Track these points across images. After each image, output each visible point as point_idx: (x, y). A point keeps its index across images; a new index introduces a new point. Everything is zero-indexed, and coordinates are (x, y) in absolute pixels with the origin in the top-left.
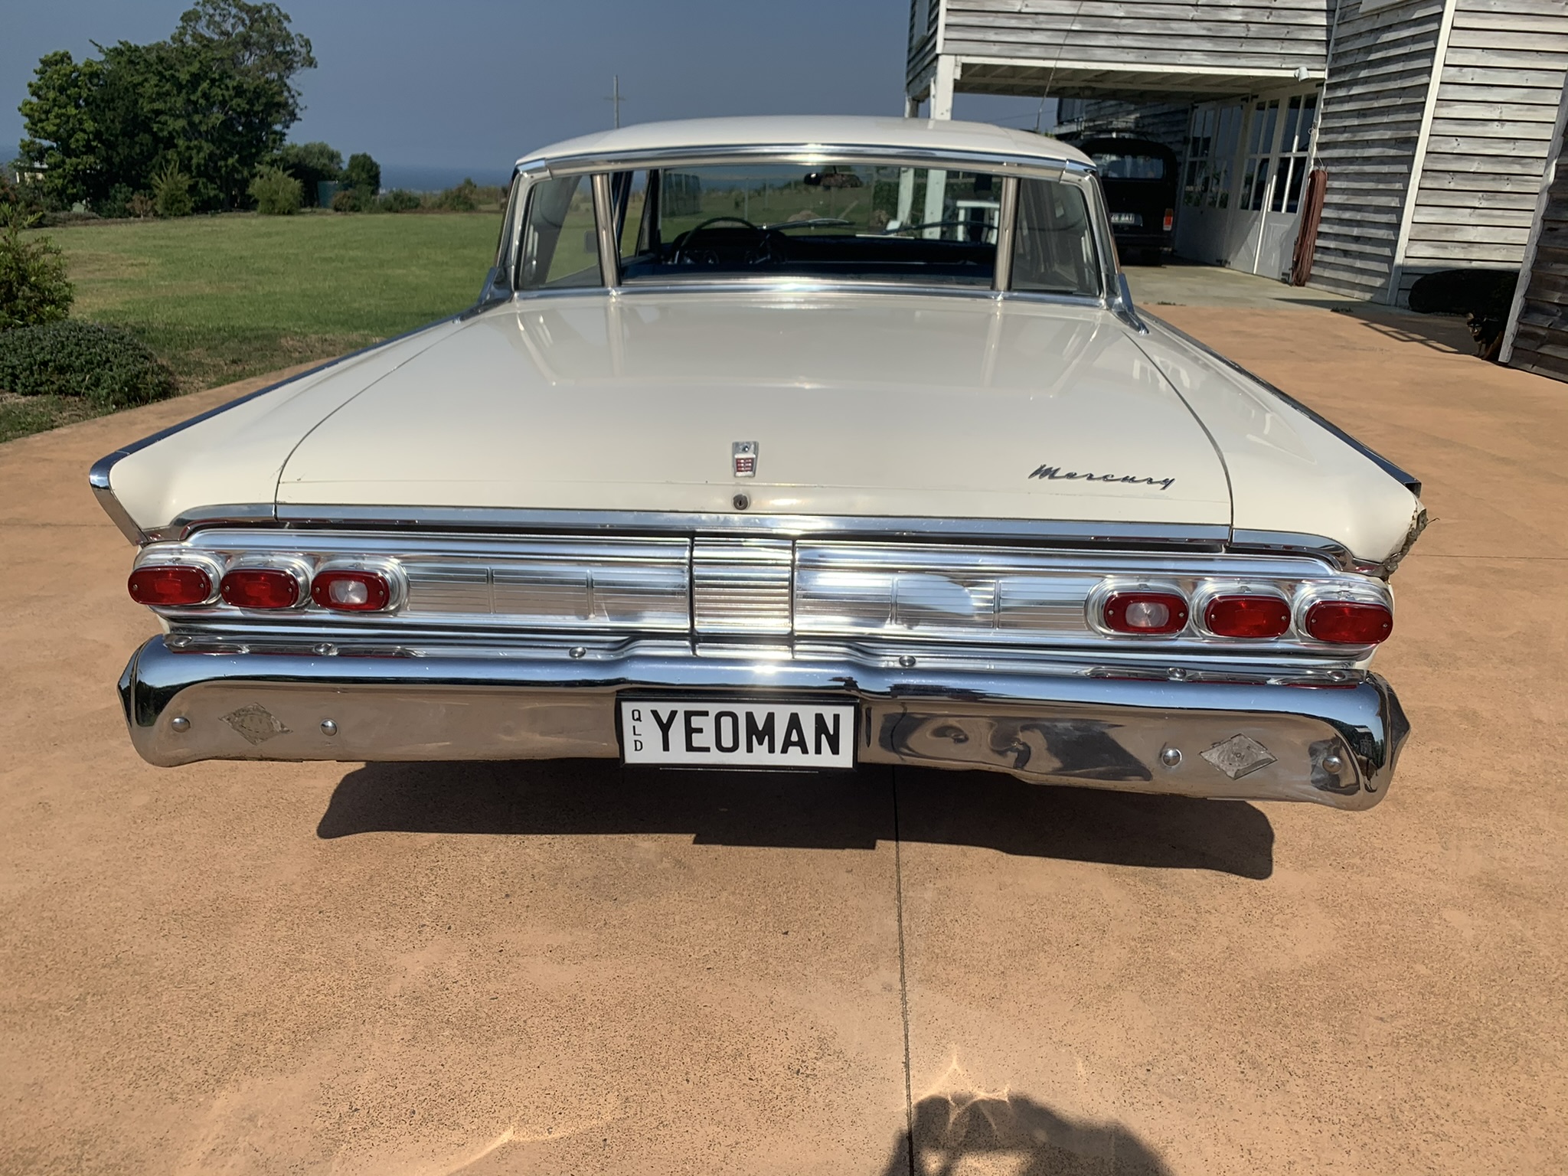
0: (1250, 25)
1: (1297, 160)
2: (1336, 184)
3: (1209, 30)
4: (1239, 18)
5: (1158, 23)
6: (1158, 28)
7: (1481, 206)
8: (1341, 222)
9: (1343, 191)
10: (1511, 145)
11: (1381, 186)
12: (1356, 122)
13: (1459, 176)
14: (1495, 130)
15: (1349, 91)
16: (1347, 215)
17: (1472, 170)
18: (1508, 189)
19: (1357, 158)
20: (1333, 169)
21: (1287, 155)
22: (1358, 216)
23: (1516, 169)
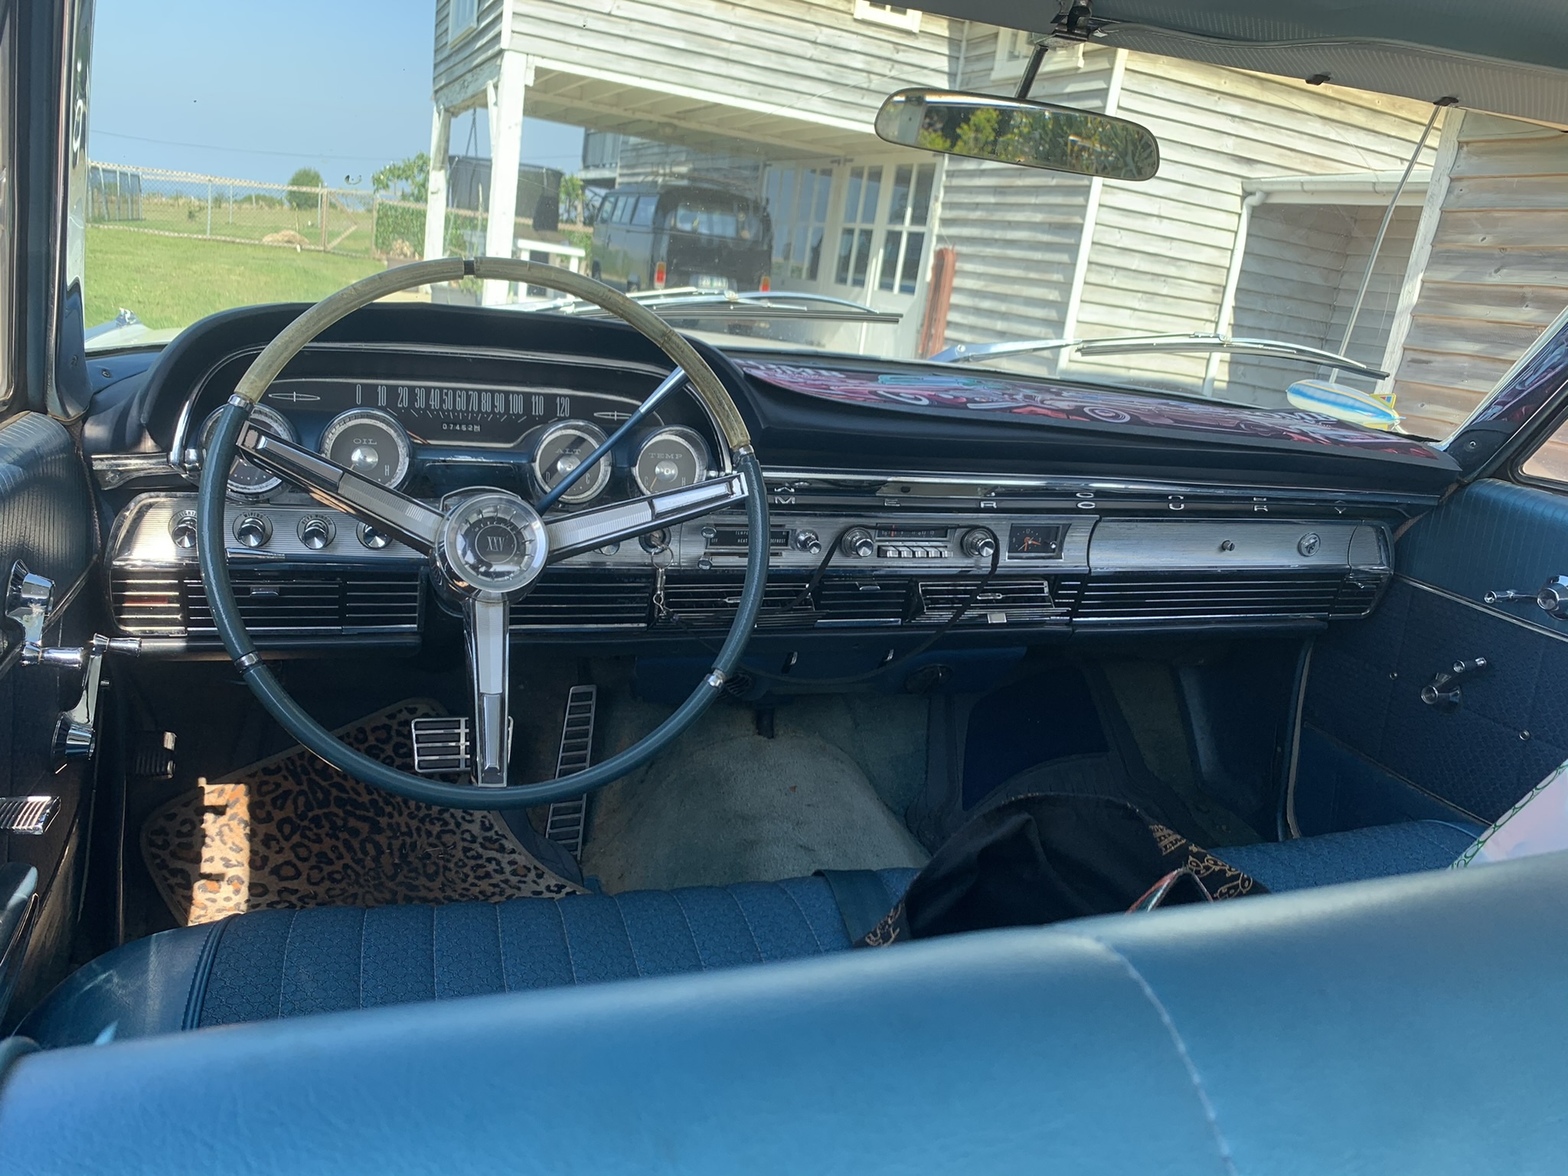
0: (872, 76)
1: (911, 235)
2: (968, 267)
3: (829, 73)
4: (860, 66)
5: (773, 56)
6: (773, 61)
7: (1140, 308)
8: (978, 311)
9: (979, 276)
10: (1167, 244)
11: (1033, 275)
12: (992, 199)
13: (1121, 273)
14: (1153, 226)
15: (980, 164)
16: (986, 304)
17: (1133, 268)
18: (1165, 291)
19: (996, 240)
20: (965, 249)
21: (897, 228)
22: (1003, 307)
23: (1172, 271)
